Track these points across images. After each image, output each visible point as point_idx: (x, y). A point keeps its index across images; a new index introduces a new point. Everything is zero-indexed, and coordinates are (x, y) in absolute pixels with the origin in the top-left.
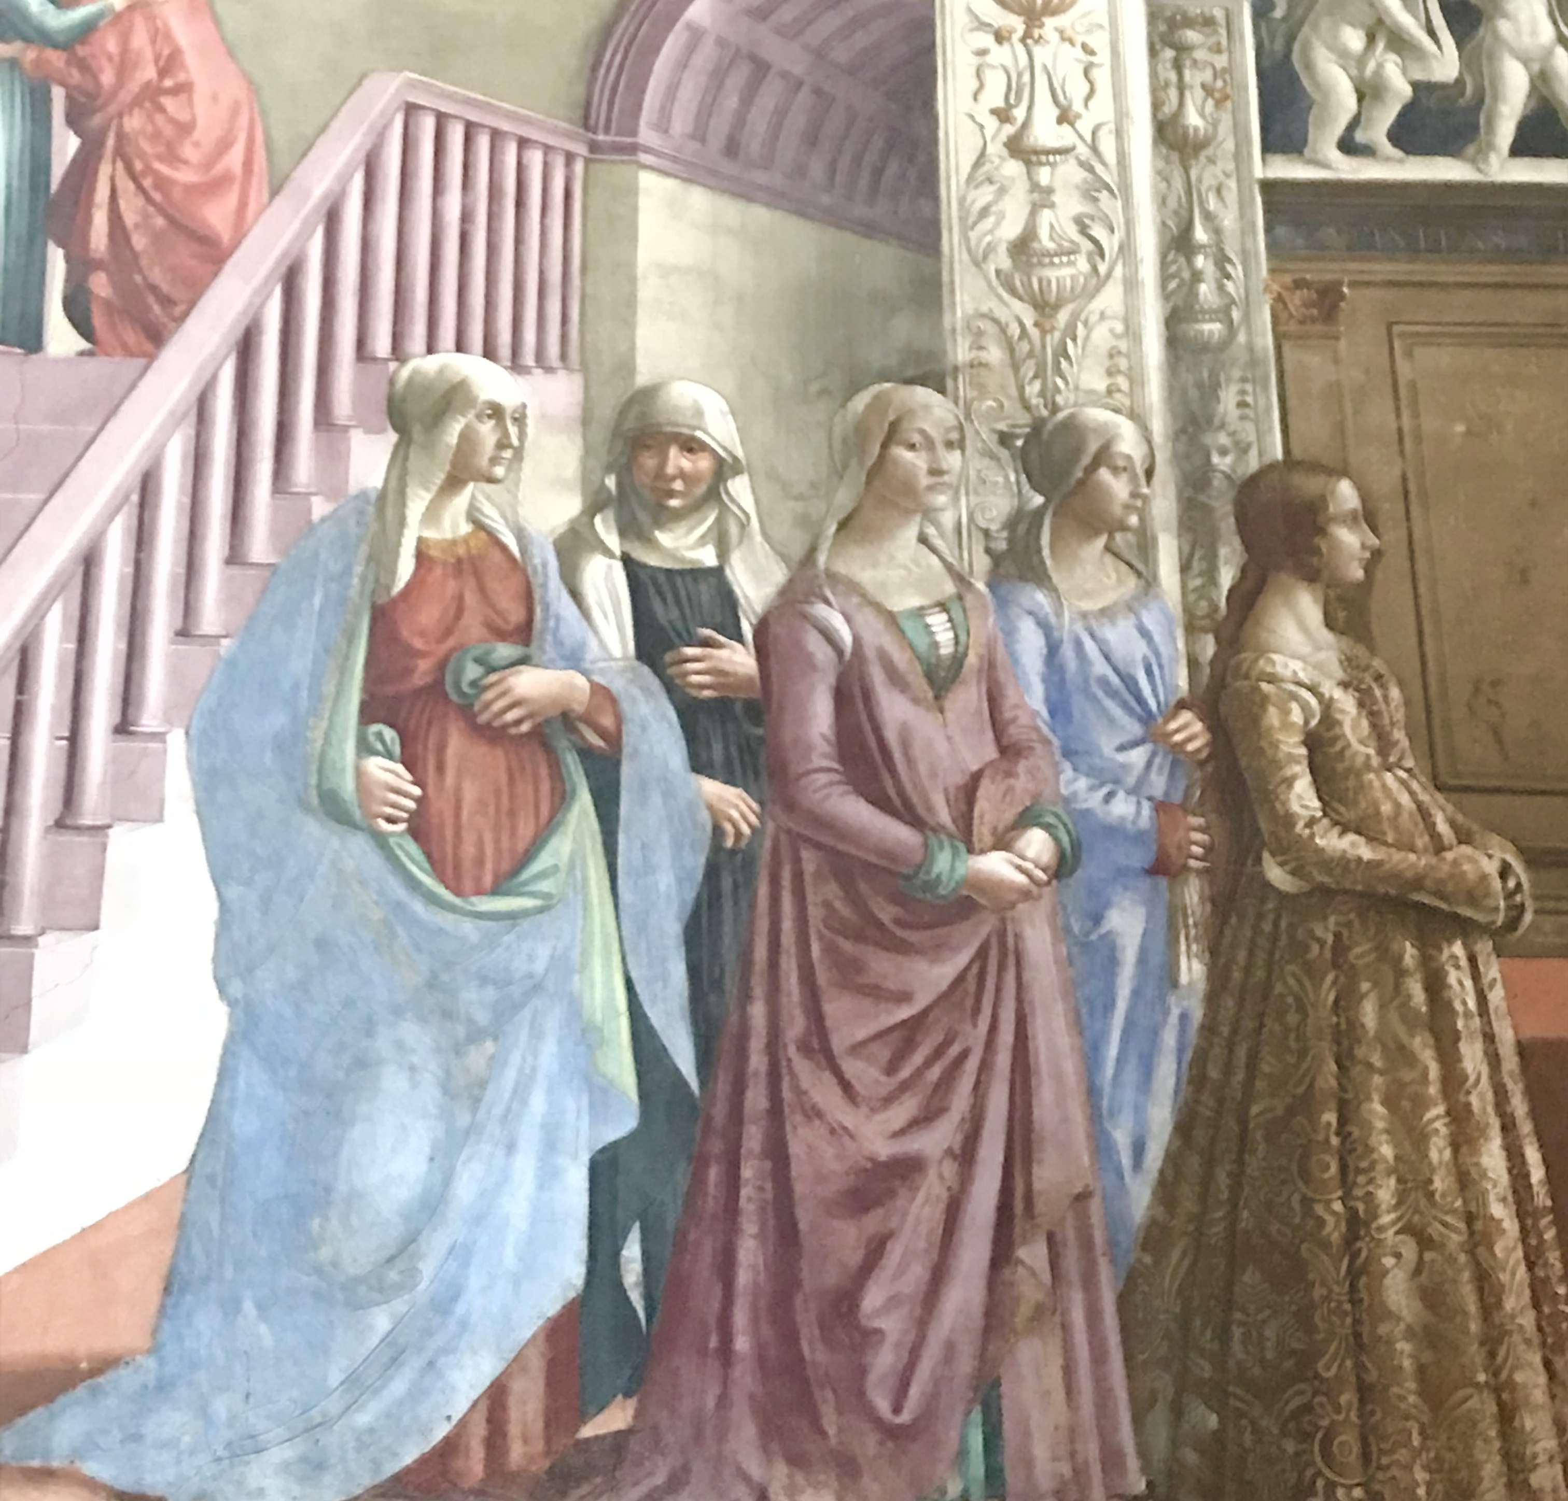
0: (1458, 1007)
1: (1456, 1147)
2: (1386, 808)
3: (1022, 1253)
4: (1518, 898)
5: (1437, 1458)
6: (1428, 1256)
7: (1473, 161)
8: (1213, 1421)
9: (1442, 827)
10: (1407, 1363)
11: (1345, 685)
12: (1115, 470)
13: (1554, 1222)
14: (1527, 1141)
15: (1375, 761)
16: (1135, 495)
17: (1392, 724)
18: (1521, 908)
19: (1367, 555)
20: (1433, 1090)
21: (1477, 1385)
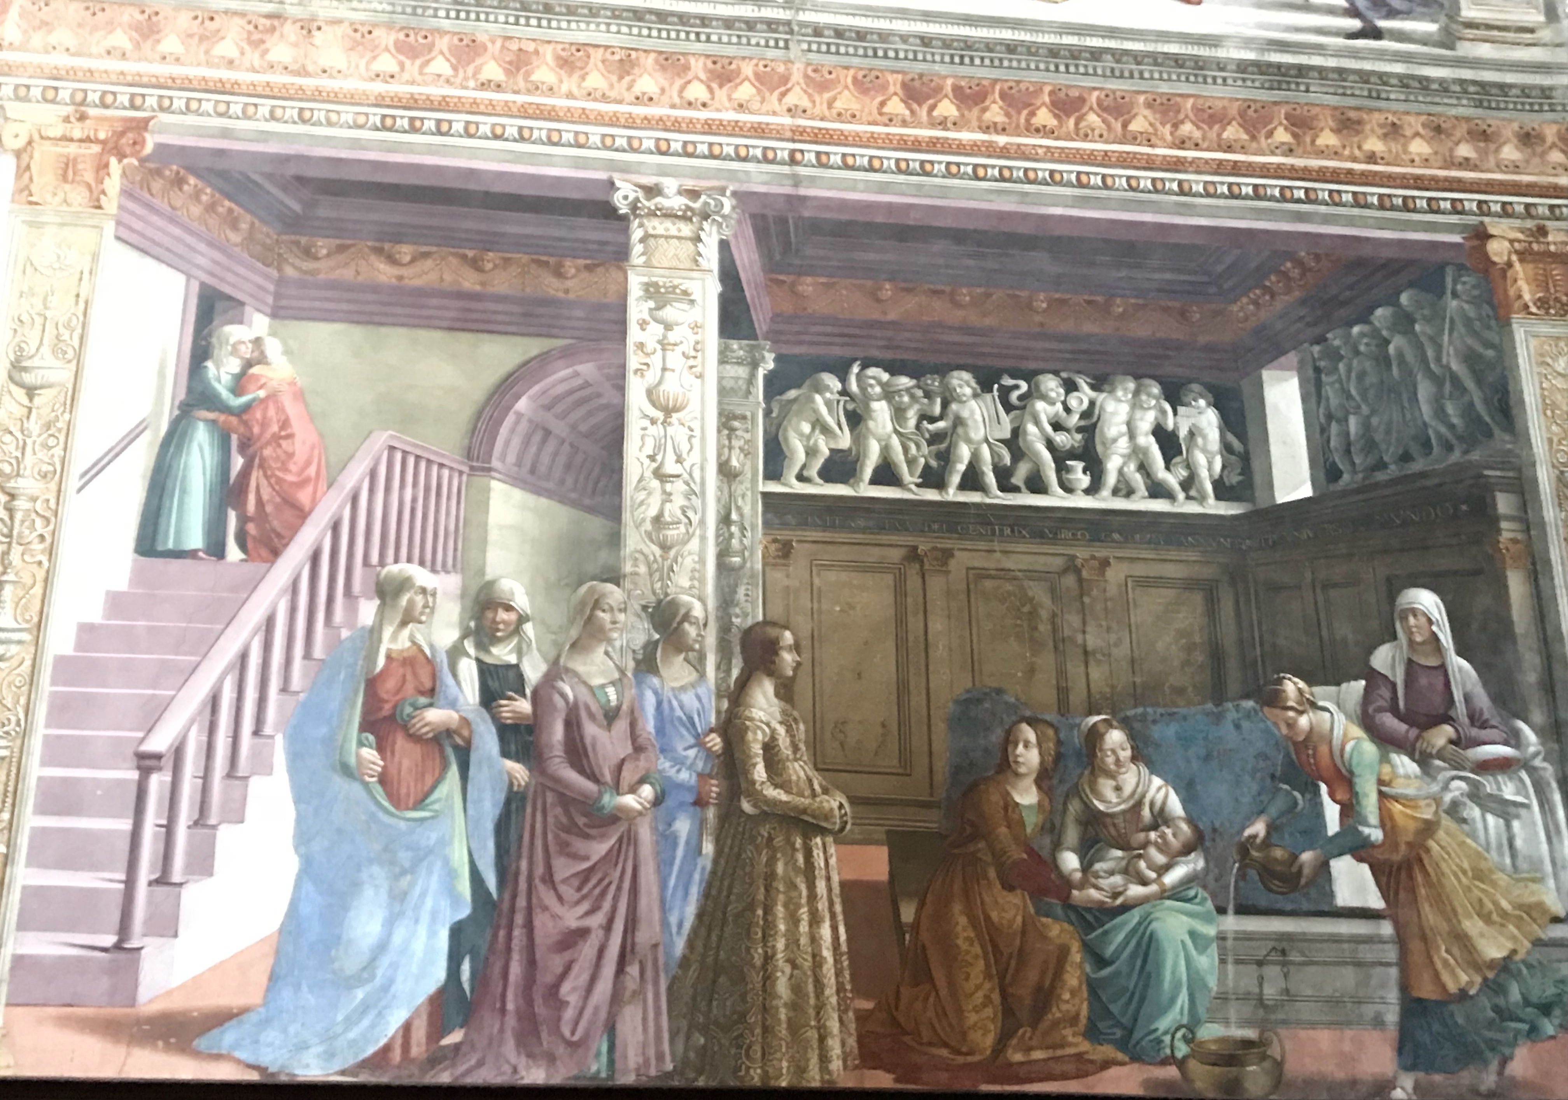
0: (816, 864)
1: (811, 926)
2: (794, 778)
3: (628, 969)
4: (845, 818)
5: (792, 1057)
6: (796, 972)
7: (852, 486)
8: (702, 1041)
9: (817, 787)
10: (783, 1016)
11: (781, 723)
12: (691, 623)
13: (848, 958)
14: (840, 923)
15: (791, 756)
16: (699, 635)
17: (800, 740)
18: (846, 822)
19: (795, 664)
20: (804, 901)
21: (811, 1025)
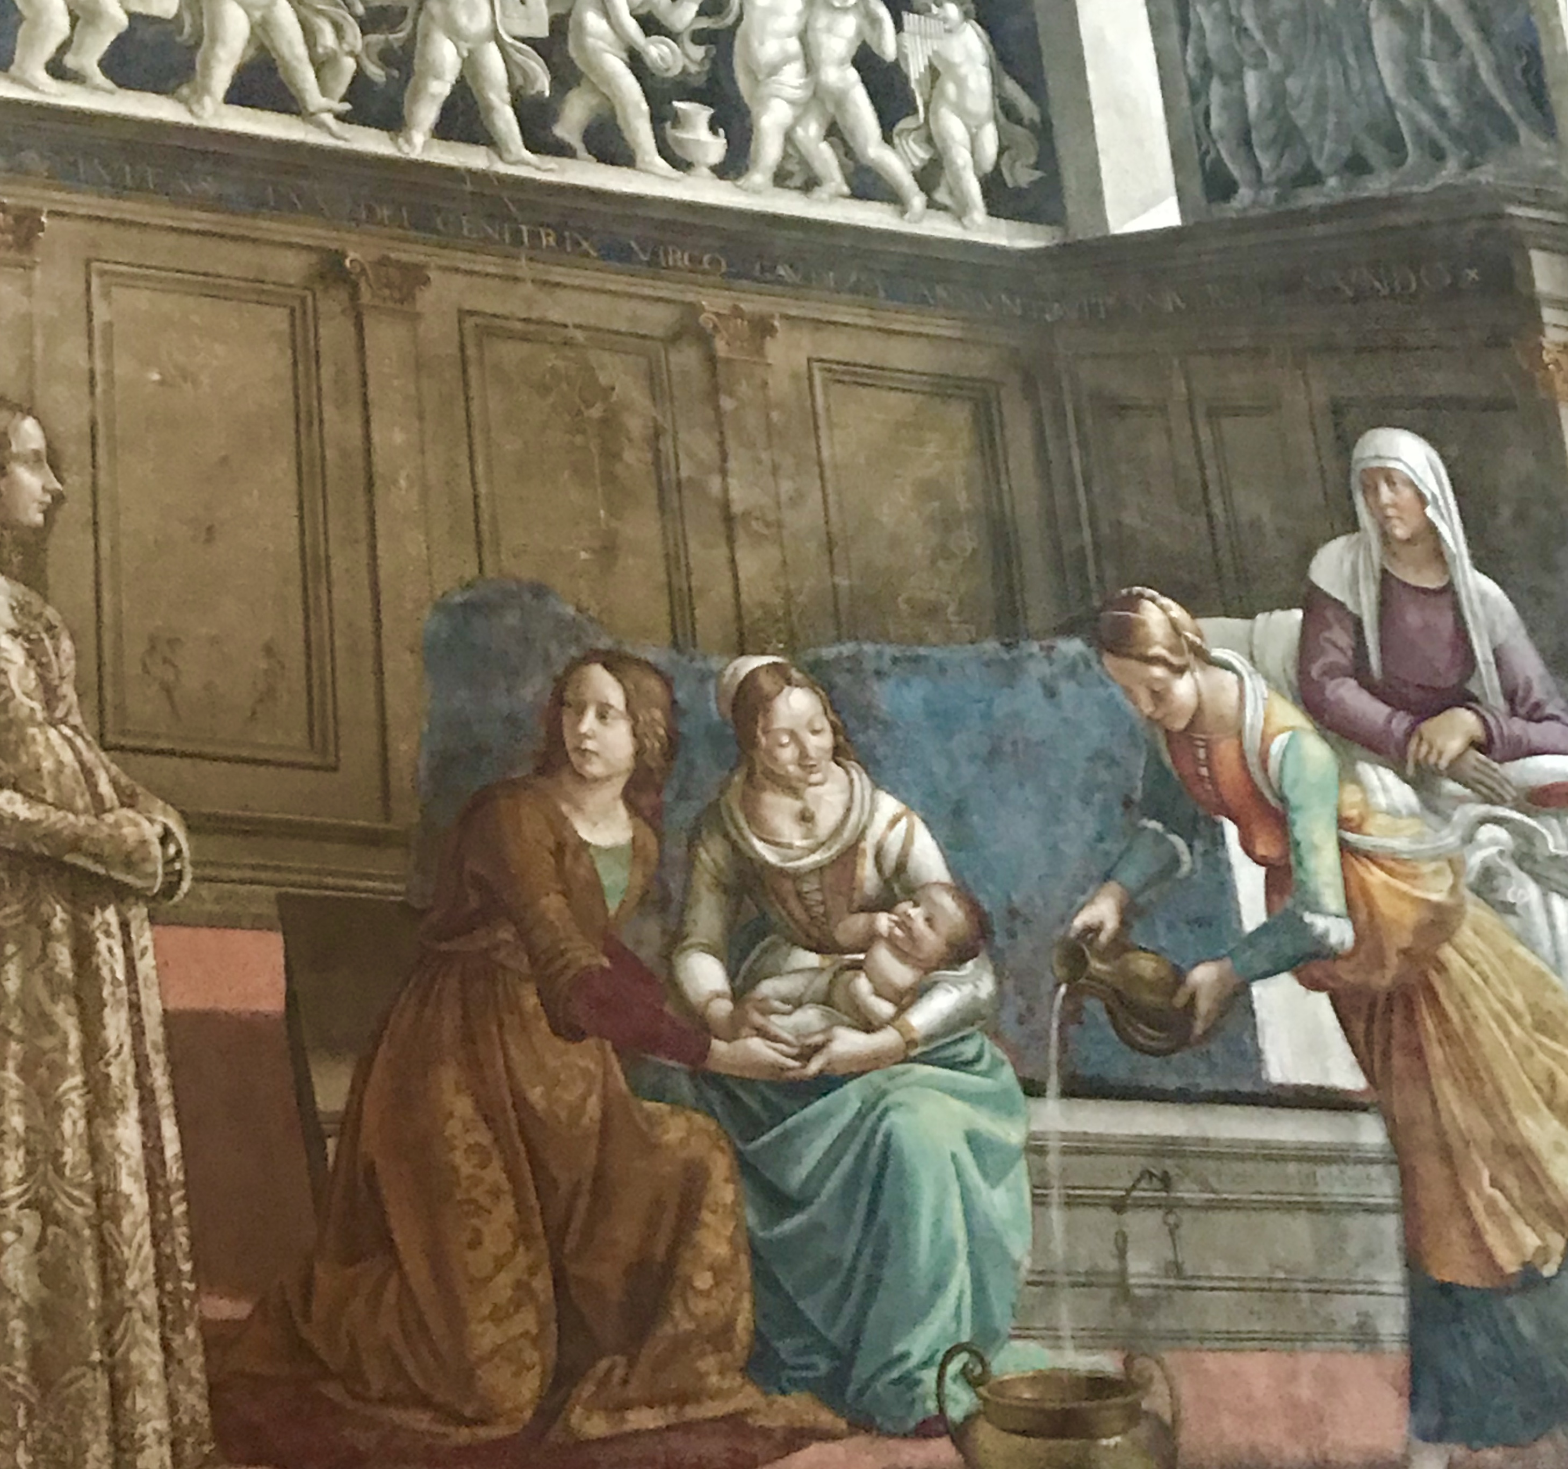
0: (105, 972)
1: (90, 1117)
2: (48, 765)
4: (177, 866)
5: (44, 1440)
6: (52, 1230)
7: (184, 101)
9: (105, 788)
10: (19, 1342)
11: (14, 634)
13: (185, 1198)
14: (166, 1112)
15: (40, 715)
17: (62, 678)
18: (180, 874)
19: (48, 498)
20: (72, 1058)
21: (91, 1363)
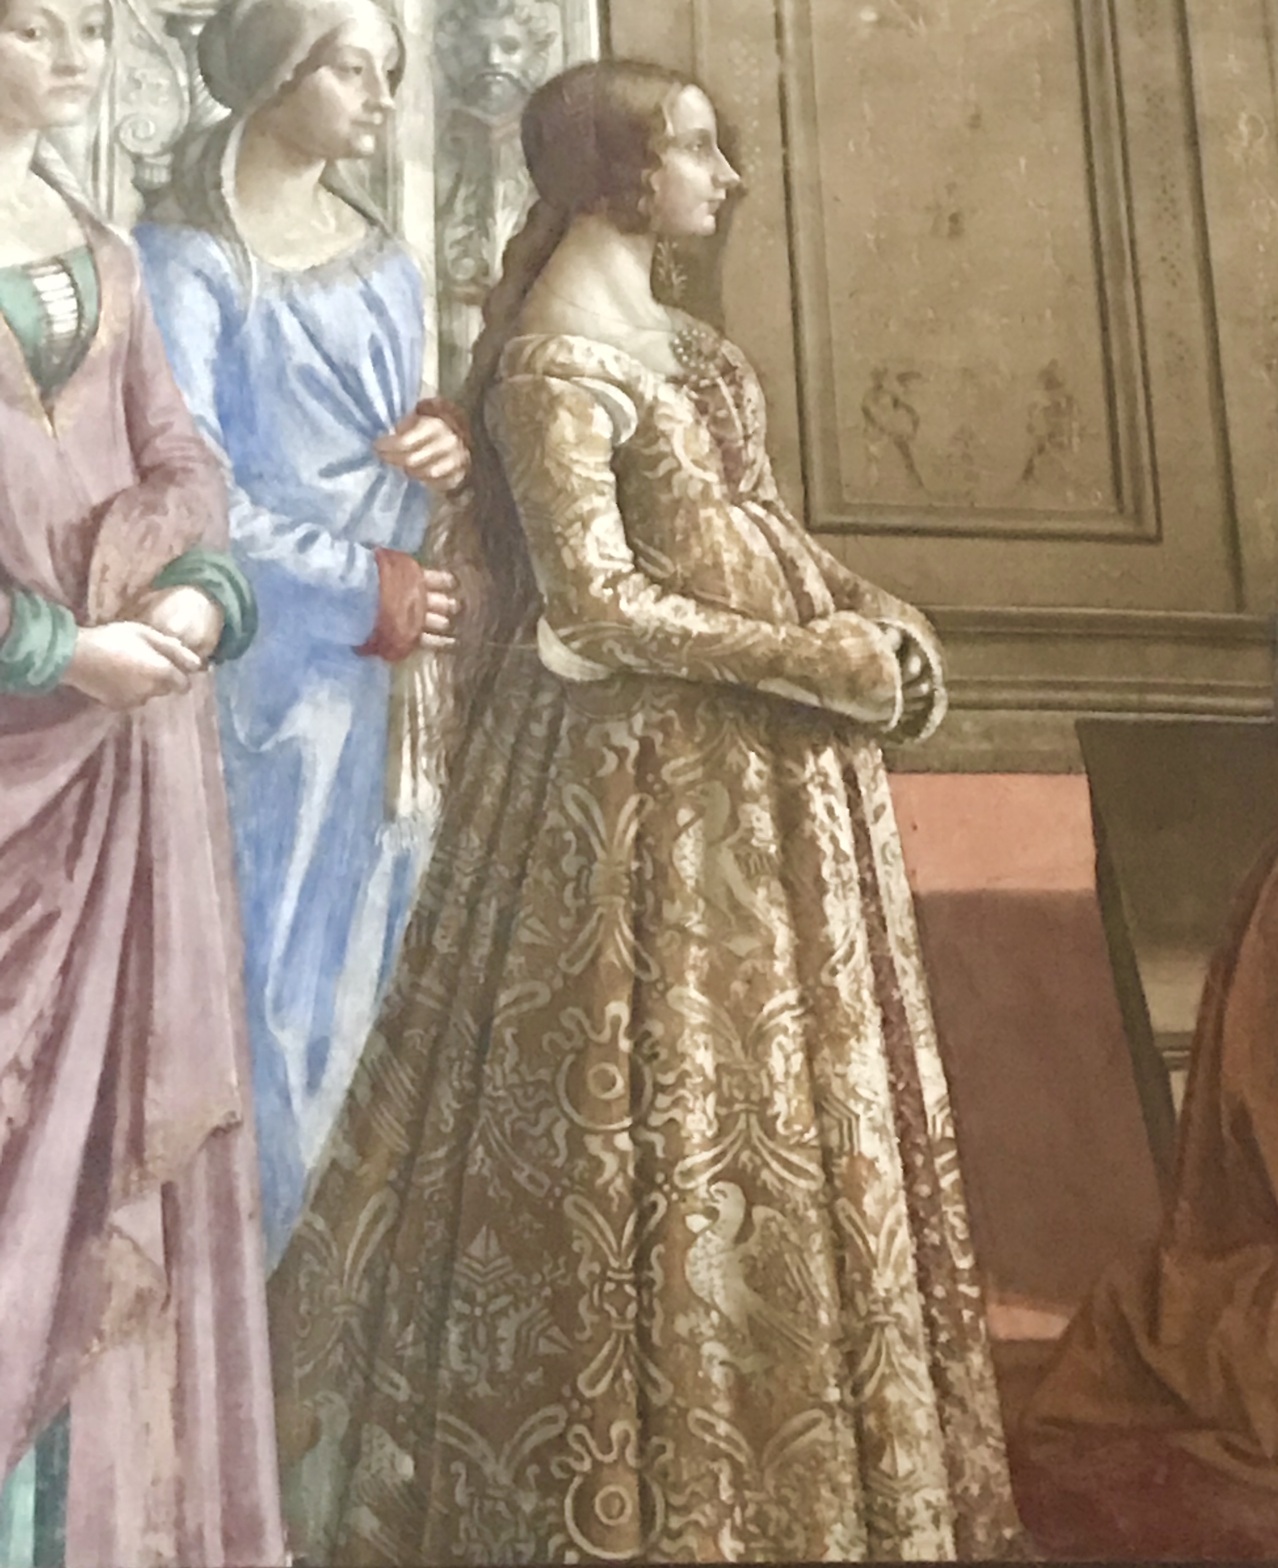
0: (824, 843)
1: (811, 1052)
2: (730, 558)
4: (924, 688)
5: (761, 1518)
6: (760, 1213)
9: (815, 587)
10: (717, 1375)
11: (677, 381)
12: (343, 71)
13: (960, 1161)
14: (922, 1039)
15: (718, 491)
16: (372, 107)
17: (747, 438)
18: (929, 701)
19: (722, 195)
20: (780, 967)
21: (828, 1408)
